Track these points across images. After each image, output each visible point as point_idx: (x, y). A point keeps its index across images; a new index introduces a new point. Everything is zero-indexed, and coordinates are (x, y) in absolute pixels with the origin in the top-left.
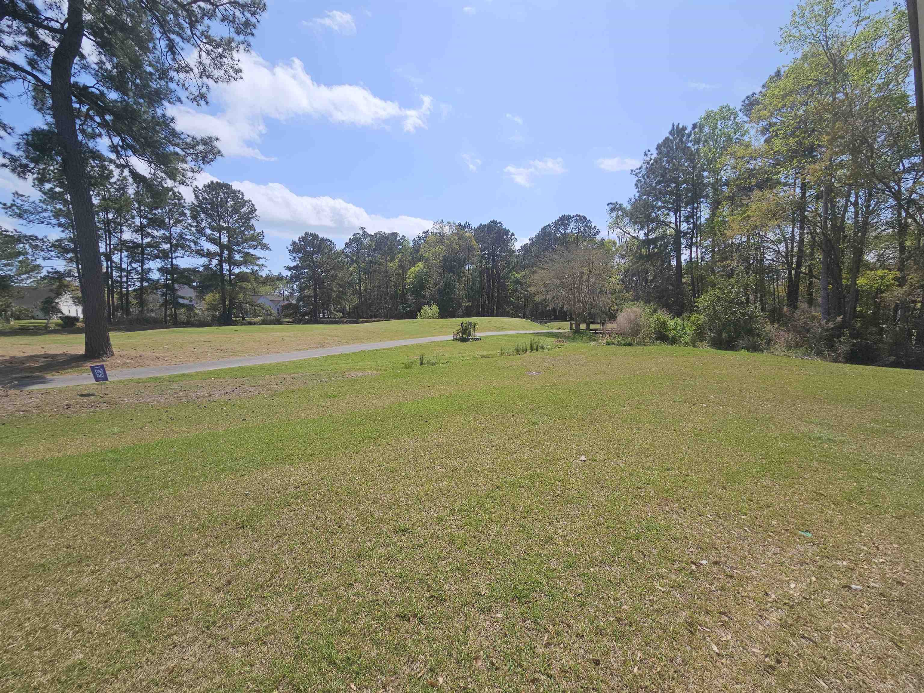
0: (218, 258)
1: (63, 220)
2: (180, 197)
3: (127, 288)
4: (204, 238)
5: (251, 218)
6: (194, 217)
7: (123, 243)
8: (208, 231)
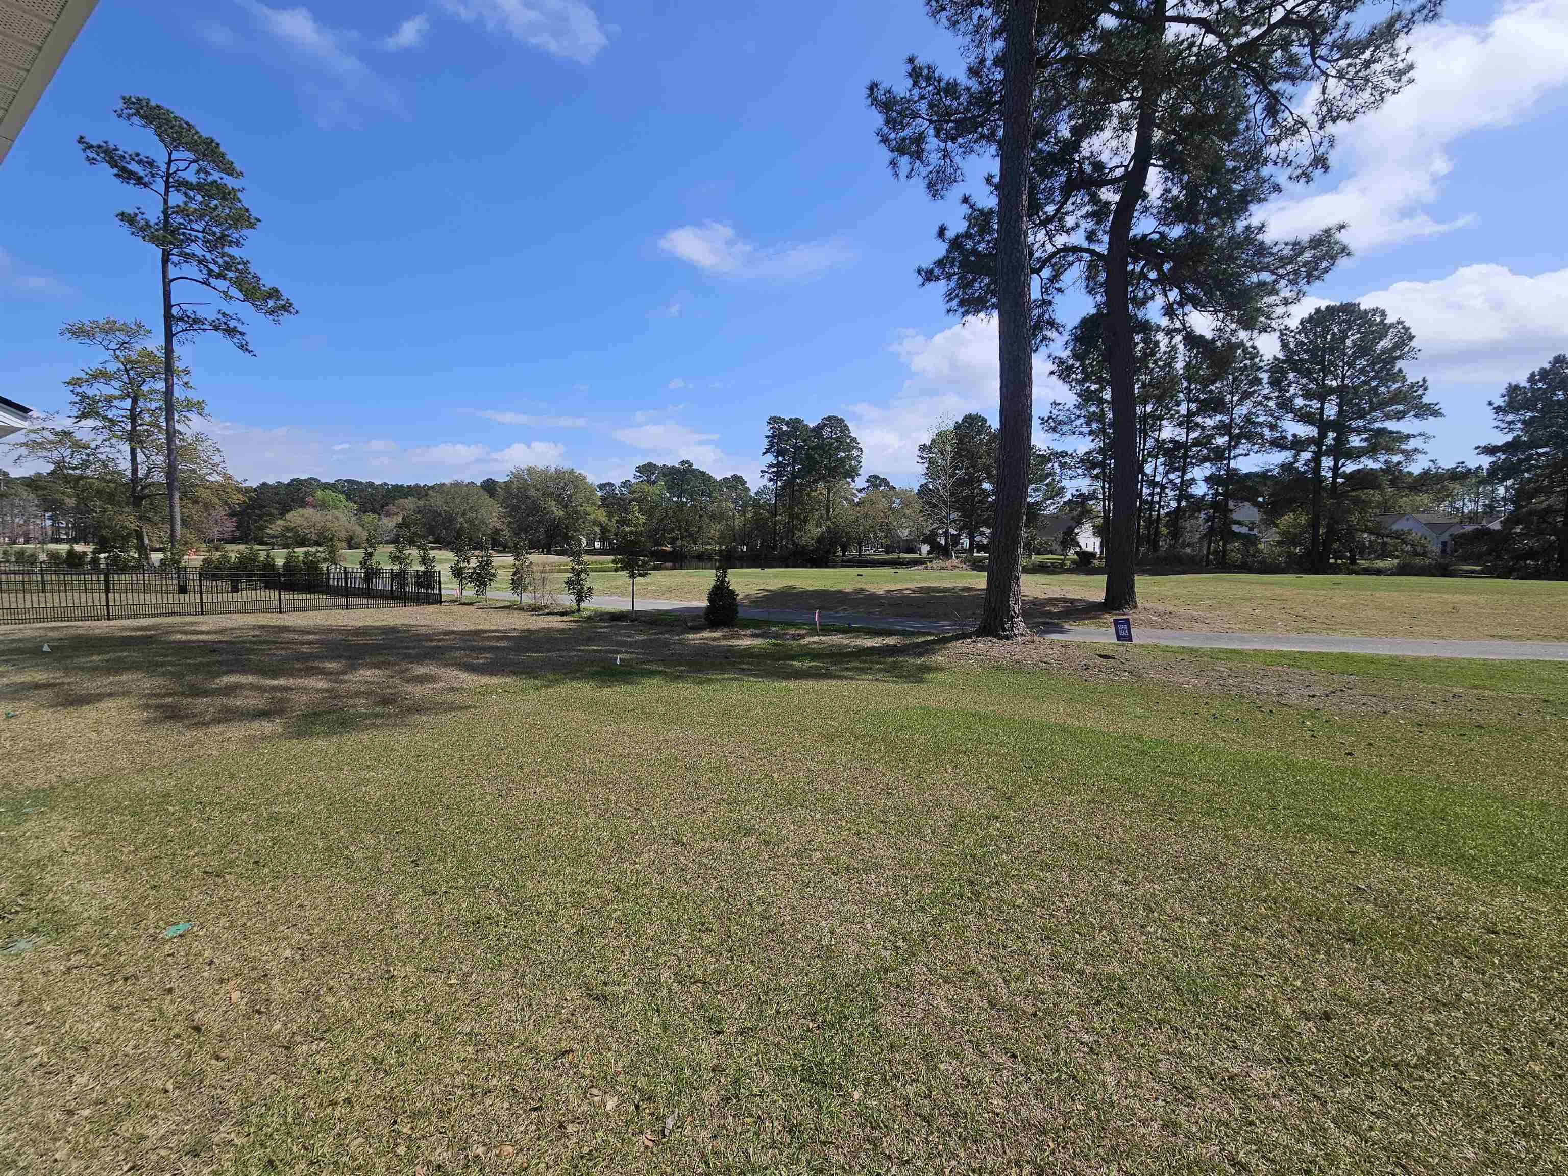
0: (1313, 448)
1: (1094, 426)
2: (1253, 354)
3: (1158, 511)
4: (1291, 416)
5: (1400, 357)
6: (1275, 383)
7: (1160, 444)
8: (1299, 402)
